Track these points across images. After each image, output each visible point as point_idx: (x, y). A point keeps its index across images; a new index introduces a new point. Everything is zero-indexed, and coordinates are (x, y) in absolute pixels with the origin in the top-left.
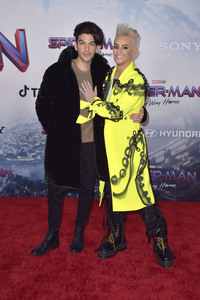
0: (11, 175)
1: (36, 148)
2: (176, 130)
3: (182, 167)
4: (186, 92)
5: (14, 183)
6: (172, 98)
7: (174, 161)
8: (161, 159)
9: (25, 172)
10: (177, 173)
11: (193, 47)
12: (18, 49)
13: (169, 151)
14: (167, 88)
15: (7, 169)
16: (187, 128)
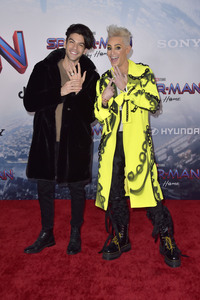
0: (12, 178)
2: (178, 127)
3: (184, 165)
4: (187, 89)
5: (15, 186)
6: (172, 95)
7: (176, 158)
8: (164, 157)
10: (180, 171)
11: (191, 43)
12: (16, 51)
13: (171, 149)
14: (167, 85)
15: (7, 171)
16: (189, 125)
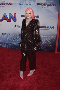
0: (11, 44)
1: (17, 38)
3: (49, 44)
4: (50, 27)
5: (12, 46)
6: (47, 29)
7: (47, 42)
8: (44, 42)
9: (14, 44)
10: (48, 45)
12: (14, 17)
13: (46, 40)
16: (50, 35)
